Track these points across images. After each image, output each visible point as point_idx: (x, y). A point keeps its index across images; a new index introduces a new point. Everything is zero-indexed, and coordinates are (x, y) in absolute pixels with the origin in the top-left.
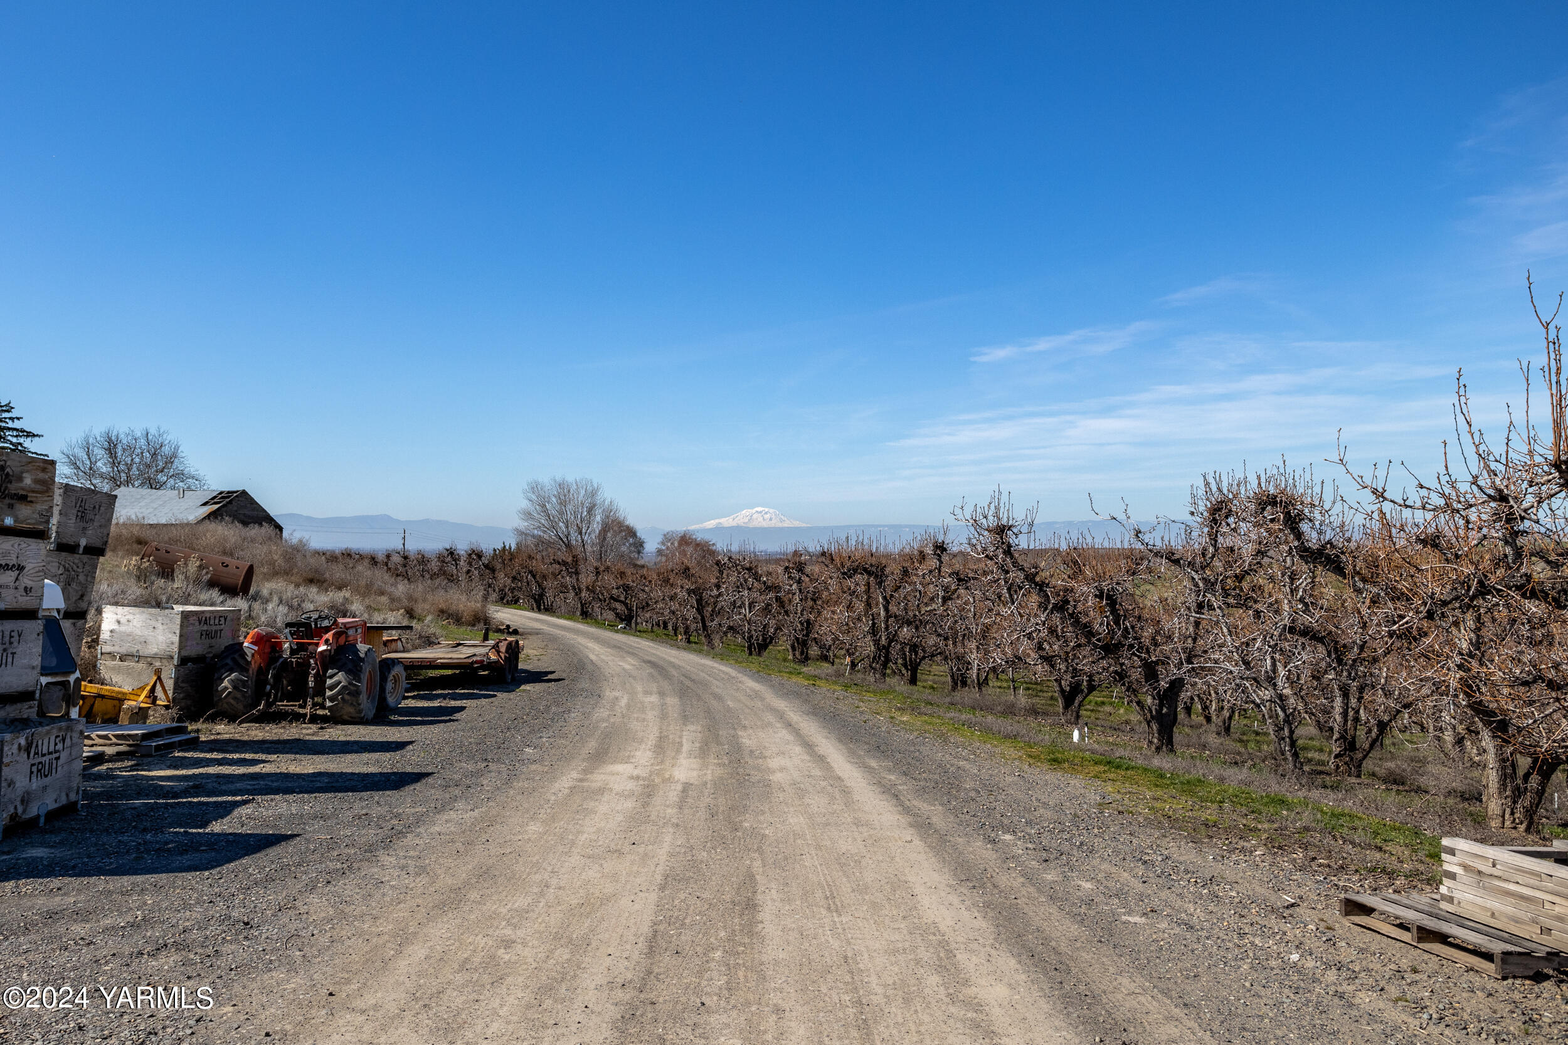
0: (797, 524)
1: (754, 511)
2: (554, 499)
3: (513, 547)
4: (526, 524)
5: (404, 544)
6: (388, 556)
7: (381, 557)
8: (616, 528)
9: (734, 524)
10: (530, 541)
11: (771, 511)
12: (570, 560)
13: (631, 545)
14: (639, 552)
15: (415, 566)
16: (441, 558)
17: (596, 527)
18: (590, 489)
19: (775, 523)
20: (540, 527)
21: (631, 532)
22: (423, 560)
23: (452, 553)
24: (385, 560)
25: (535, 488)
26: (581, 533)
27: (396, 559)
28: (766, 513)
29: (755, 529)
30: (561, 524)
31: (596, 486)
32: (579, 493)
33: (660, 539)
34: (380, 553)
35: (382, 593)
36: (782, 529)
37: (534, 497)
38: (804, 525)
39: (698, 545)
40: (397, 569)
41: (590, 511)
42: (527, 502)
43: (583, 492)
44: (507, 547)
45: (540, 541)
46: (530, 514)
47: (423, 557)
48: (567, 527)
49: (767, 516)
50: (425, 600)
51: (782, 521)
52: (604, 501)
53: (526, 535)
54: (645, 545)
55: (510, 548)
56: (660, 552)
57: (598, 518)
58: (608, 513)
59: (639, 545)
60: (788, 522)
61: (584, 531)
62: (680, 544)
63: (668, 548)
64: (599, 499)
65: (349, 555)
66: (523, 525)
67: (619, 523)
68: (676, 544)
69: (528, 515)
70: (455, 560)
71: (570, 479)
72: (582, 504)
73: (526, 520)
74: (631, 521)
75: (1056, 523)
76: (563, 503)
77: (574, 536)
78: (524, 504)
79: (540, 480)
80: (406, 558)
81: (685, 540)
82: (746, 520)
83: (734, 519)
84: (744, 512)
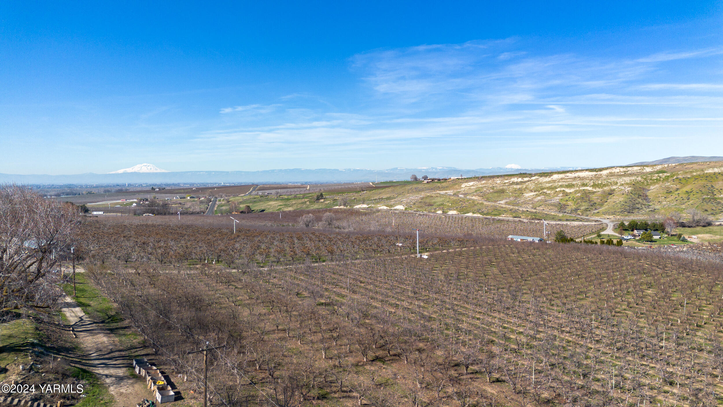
0: (163, 171)
1: (143, 165)
9: (133, 171)
11: (151, 165)
19: (151, 171)
28: (148, 166)
29: (143, 173)
36: (156, 174)
38: (166, 171)
49: (149, 168)
51: (156, 169)
60: (159, 170)
82: (139, 169)
83: (133, 169)
84: (138, 165)
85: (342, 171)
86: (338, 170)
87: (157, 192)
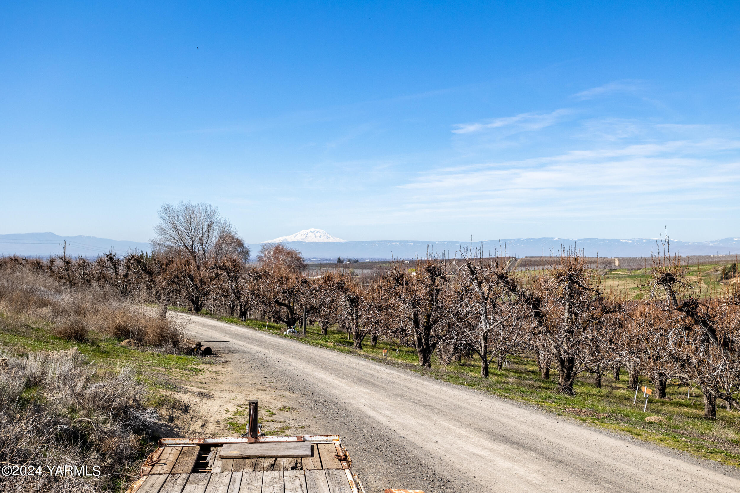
0: (338, 240)
1: (309, 231)
2: (182, 218)
3: (150, 254)
4: (160, 237)
5: (65, 253)
6: (52, 261)
7: (45, 262)
8: (228, 241)
9: (296, 239)
10: (163, 250)
11: (321, 231)
12: (230, 264)
13: (240, 253)
14: (246, 259)
15: (76, 270)
16: (101, 262)
17: (214, 239)
18: (209, 211)
19: (323, 239)
20: (171, 239)
21: (240, 244)
22: (84, 264)
23: (111, 259)
24: (49, 265)
25: (167, 209)
26: (202, 244)
27: (59, 263)
28: (317, 232)
29: (310, 243)
30: (187, 237)
31: (213, 208)
32: (200, 214)
33: (260, 249)
34: (45, 260)
35: (44, 304)
36: (328, 243)
37: (166, 217)
38: (342, 241)
39: (288, 253)
40: (59, 273)
41: (209, 227)
42: (162, 221)
43: (203, 213)
44: (145, 255)
45: (171, 250)
46: (163, 229)
47: (84, 262)
48: (192, 239)
49: (318, 235)
50: (95, 312)
51: (328, 238)
52: (220, 220)
53: (160, 245)
54: (250, 253)
55: (147, 255)
56: (260, 259)
57: (215, 233)
58: (223, 229)
59: (246, 253)
60: (331, 238)
61: (205, 242)
62: (275, 253)
63: (265, 256)
64: (216, 219)
65: (16, 260)
66: (158, 238)
67: (230, 237)
68: (272, 253)
69: (162, 230)
70: (114, 265)
71: (194, 203)
72: (203, 222)
73: (161, 234)
74: (240, 235)
75: (510, 240)
76: (189, 222)
77: (197, 245)
78: (159, 222)
79: (171, 204)
80: (68, 263)
81: (278, 250)
82: (304, 237)
83: (295, 236)
84: (302, 232)
85: (626, 243)
86: (618, 241)
87: (345, 266)
